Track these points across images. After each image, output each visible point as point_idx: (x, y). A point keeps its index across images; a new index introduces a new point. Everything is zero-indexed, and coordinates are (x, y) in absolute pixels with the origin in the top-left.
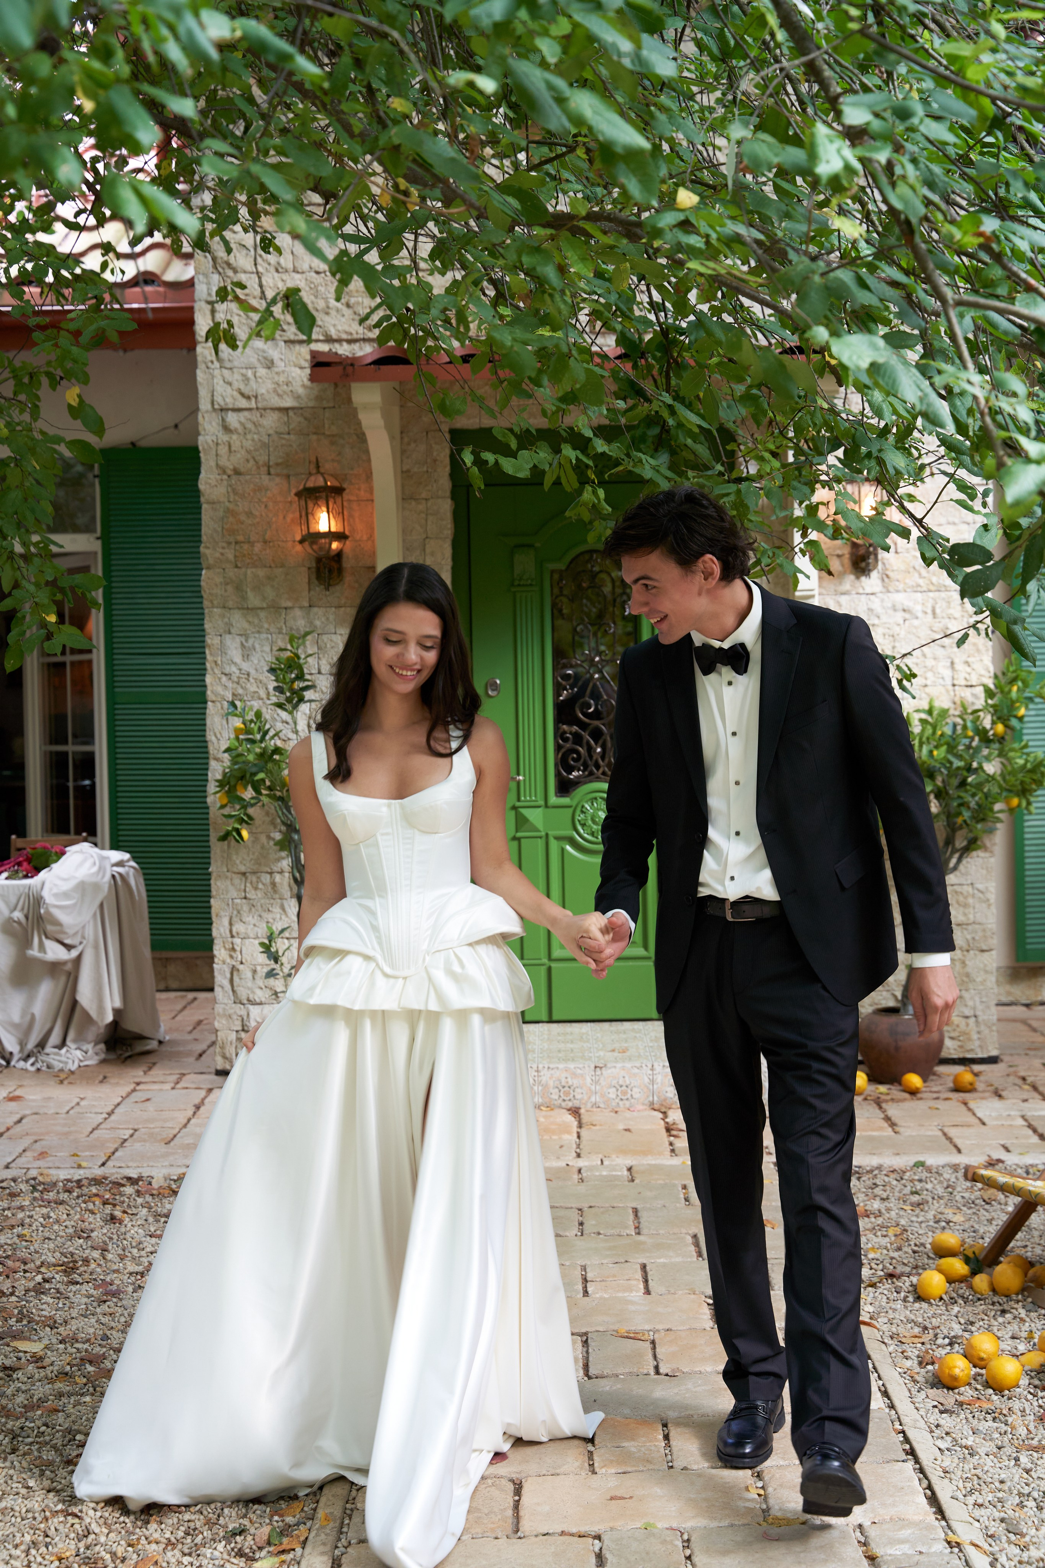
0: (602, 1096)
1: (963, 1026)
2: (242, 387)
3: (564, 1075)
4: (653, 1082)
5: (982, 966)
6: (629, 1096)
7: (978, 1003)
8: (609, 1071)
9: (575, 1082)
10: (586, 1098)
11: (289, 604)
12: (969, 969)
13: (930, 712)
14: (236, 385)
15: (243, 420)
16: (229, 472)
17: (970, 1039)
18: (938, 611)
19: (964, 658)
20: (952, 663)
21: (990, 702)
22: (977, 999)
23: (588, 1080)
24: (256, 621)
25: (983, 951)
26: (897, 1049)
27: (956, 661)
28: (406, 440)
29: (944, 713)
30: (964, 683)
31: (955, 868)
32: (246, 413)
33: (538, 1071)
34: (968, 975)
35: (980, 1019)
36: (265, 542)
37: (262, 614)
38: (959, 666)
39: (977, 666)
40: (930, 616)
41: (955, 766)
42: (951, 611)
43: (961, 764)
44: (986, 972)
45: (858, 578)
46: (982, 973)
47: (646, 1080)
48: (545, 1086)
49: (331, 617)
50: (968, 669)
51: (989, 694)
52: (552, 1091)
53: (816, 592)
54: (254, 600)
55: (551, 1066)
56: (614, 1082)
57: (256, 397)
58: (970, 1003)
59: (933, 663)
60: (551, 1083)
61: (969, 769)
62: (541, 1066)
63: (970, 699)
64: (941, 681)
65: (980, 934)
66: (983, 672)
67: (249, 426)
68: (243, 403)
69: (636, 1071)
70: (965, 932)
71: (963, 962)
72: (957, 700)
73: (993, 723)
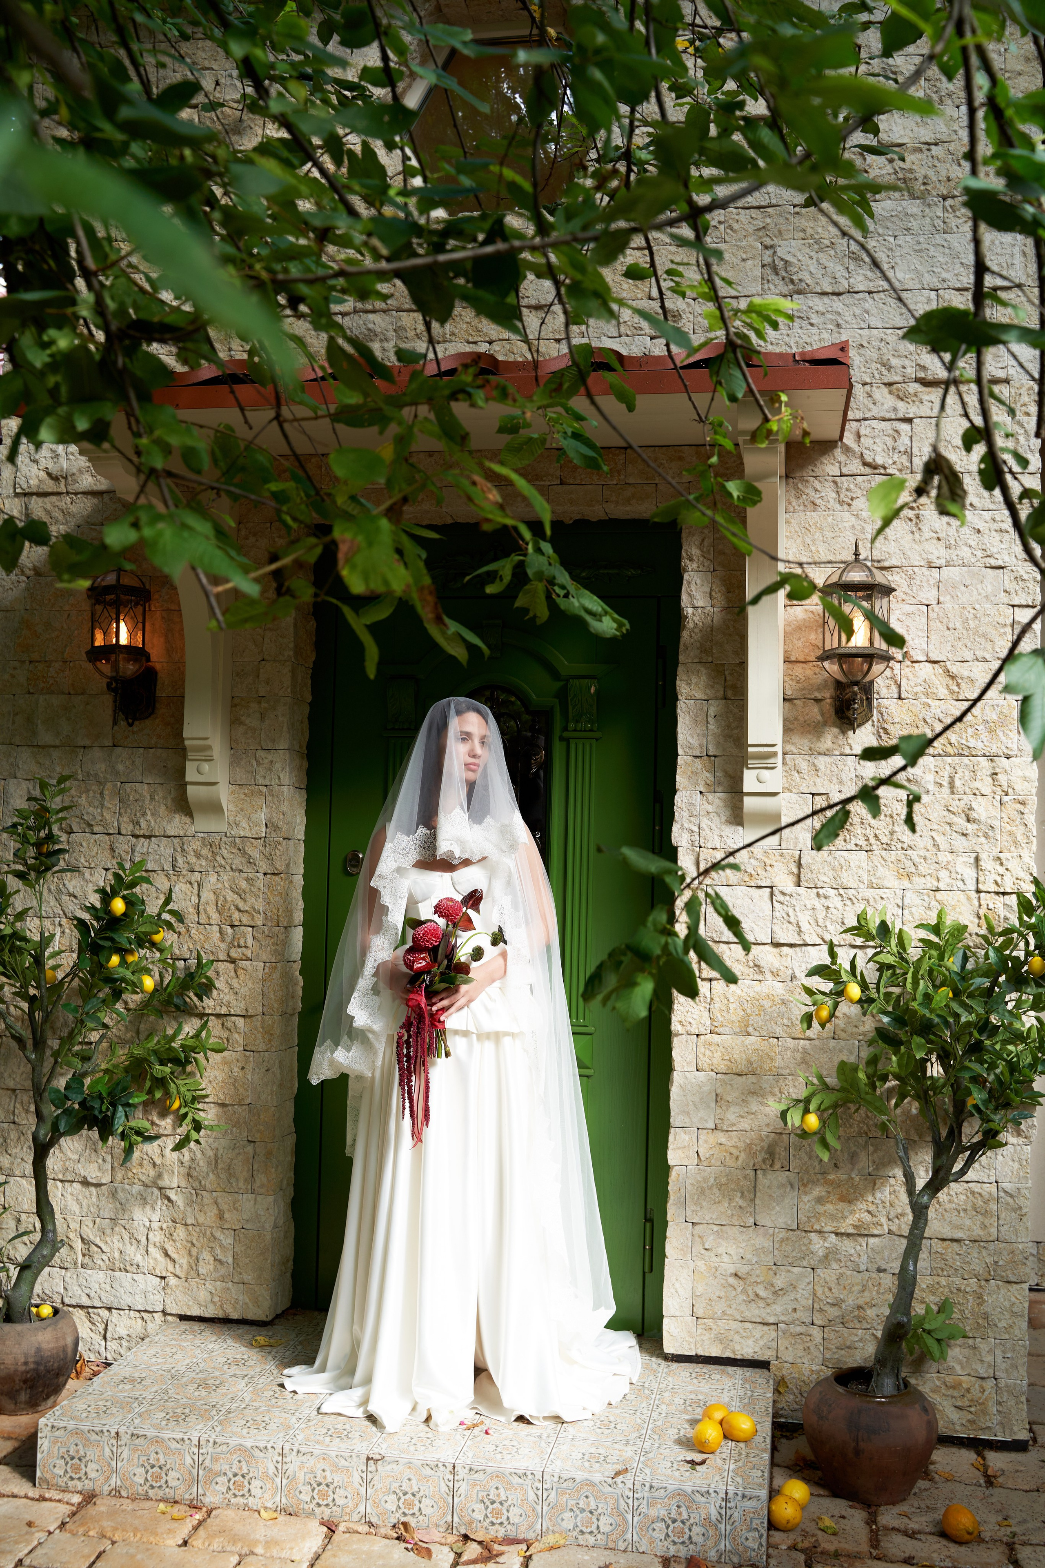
0: (376, 1505)
1: (975, 1392)
2: (50, 466)
3: (321, 1465)
4: (453, 1492)
5: (1007, 1304)
6: (416, 1510)
7: (999, 1359)
8: (389, 1467)
9: (338, 1479)
10: (351, 1505)
11: (87, 743)
12: (986, 1308)
13: (936, 929)
14: (43, 463)
15: (48, 506)
16: (28, 572)
17: (985, 1412)
18: (958, 783)
19: (995, 852)
20: (977, 859)
21: (1026, 918)
22: (998, 1352)
23: (356, 1479)
24: (47, 763)
25: (1009, 1282)
26: (857, 1452)
27: (983, 856)
28: (243, 533)
29: (960, 930)
30: (993, 888)
31: (963, 1172)
32: (54, 499)
33: (282, 1455)
34: (986, 1316)
35: (1002, 1383)
36: (65, 662)
37: (55, 754)
38: (987, 863)
39: (1013, 864)
40: (946, 790)
41: (963, 1019)
42: (977, 784)
43: (972, 1018)
44: (1014, 1314)
45: (844, 732)
46: (1007, 1315)
47: (444, 1488)
48: (293, 1479)
49: (138, 761)
50: (1001, 870)
51: (1025, 907)
52: (302, 1488)
53: (779, 749)
54: (46, 737)
55: (303, 1450)
56: (395, 1486)
57: (66, 478)
58: (989, 1359)
59: (950, 857)
60: (301, 1476)
61: (985, 1027)
62: (287, 1447)
63: (1002, 912)
64: (960, 883)
65: (1006, 1257)
66: (1022, 875)
67: (57, 514)
68: (50, 485)
69: (428, 1471)
70: (984, 1253)
71: (980, 1297)
72: (982, 912)
73: (1028, 954)
